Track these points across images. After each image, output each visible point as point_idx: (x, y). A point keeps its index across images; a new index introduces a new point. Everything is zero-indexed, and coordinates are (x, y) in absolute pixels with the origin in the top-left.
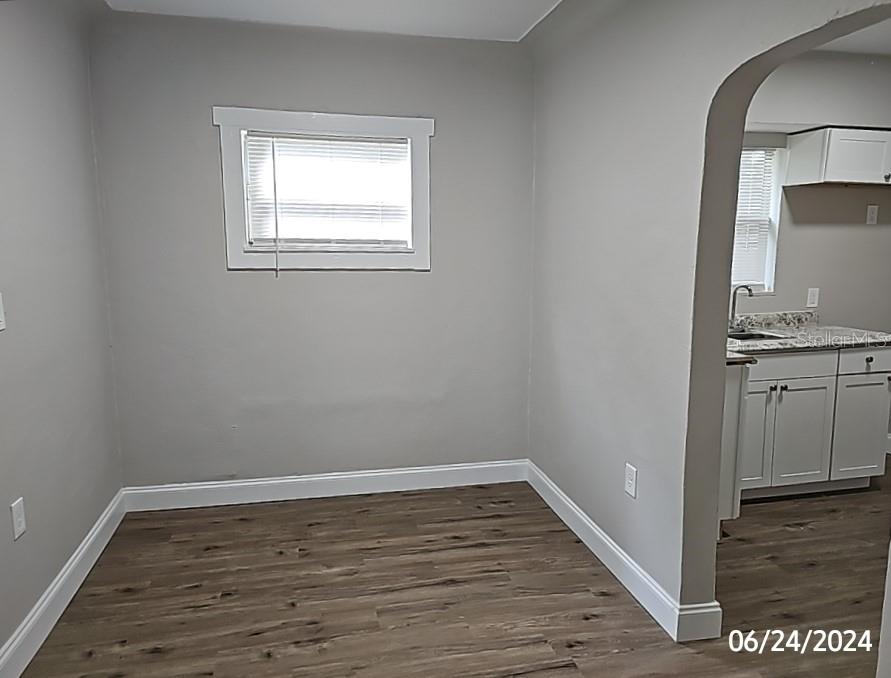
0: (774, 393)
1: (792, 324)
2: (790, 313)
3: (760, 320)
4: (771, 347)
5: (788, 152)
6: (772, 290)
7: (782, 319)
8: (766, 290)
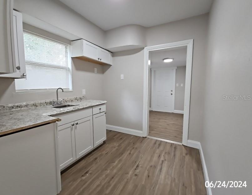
0: (73, 126)
2: (78, 97)
3: (69, 100)
4: (70, 110)
7: (76, 99)
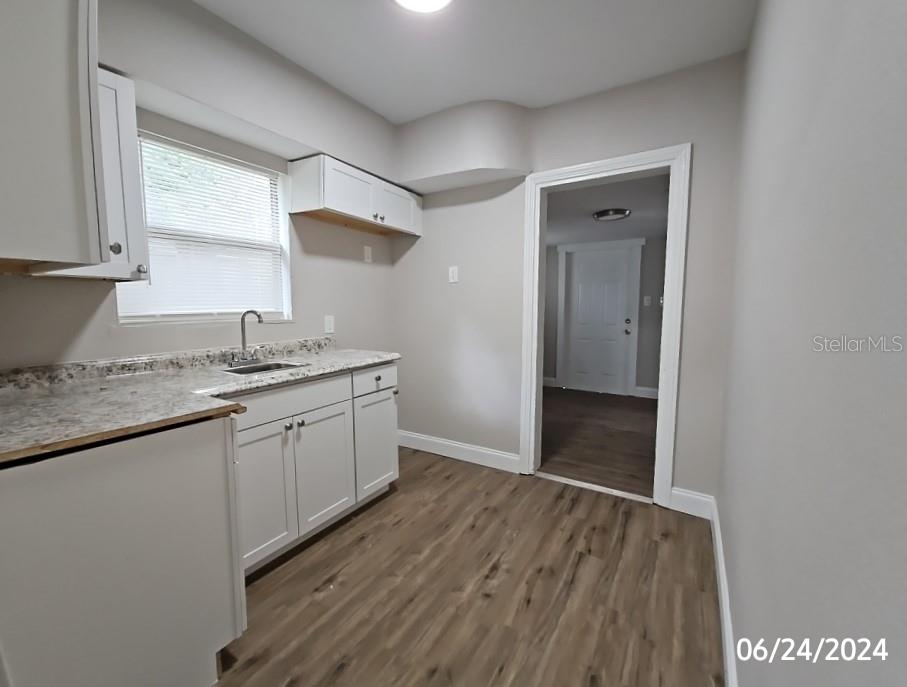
0: (290, 432)
1: (313, 350)
2: (311, 338)
3: (281, 349)
4: (280, 380)
5: (290, 179)
6: (291, 318)
7: (304, 346)
8: (286, 318)
